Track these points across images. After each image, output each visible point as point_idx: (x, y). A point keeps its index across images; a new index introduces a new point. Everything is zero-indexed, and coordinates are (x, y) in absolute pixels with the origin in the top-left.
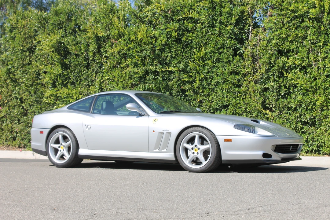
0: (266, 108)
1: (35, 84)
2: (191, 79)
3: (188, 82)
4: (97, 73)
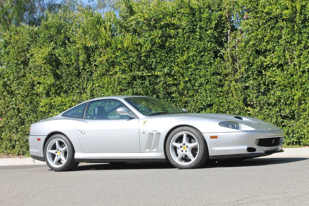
0: (247, 105)
1: (30, 94)
2: (176, 82)
3: (174, 85)
4: (87, 81)
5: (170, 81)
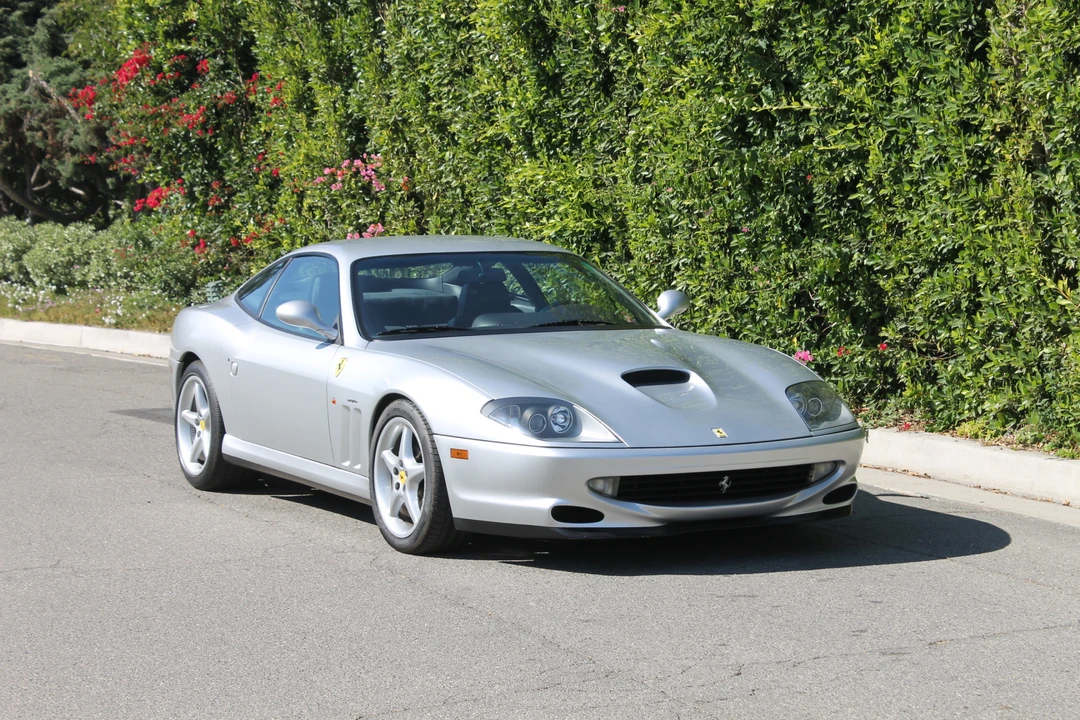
2: (857, 144)
3: (852, 155)
4: (630, 107)
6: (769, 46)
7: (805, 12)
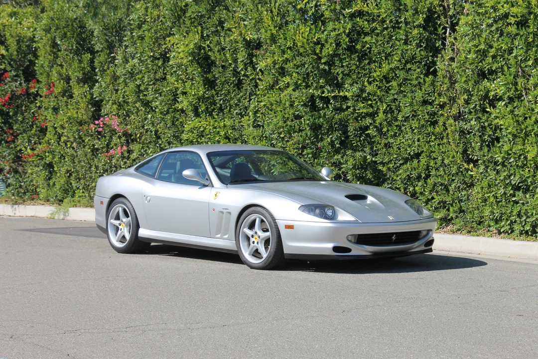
0: (469, 161)
1: (172, 110)
2: (371, 110)
3: (368, 115)
4: (251, 95)
5: (362, 108)
6: (330, 69)
7: (348, 55)
